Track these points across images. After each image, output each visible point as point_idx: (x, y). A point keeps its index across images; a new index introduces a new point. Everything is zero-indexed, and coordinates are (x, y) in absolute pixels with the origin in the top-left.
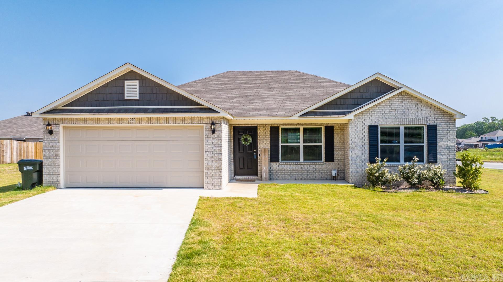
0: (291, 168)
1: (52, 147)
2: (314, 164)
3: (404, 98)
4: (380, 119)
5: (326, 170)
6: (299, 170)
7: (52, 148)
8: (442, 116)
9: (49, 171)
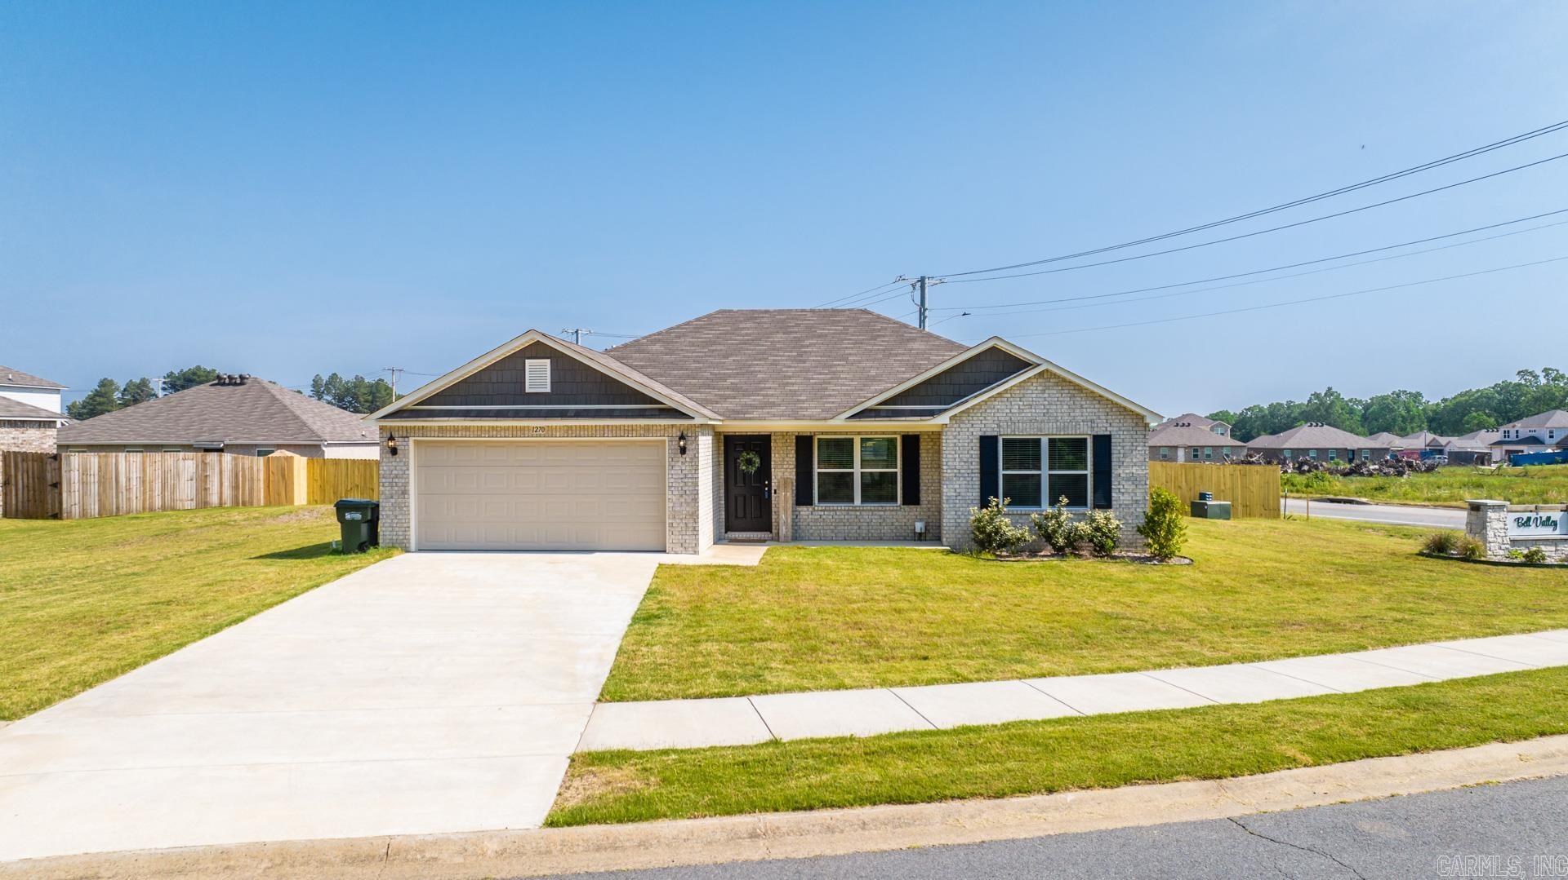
0: (836, 517)
1: (397, 477)
2: (880, 508)
3: (1047, 384)
4: (1001, 424)
5: (905, 520)
6: (852, 520)
7: (397, 480)
8: (1122, 417)
9: (390, 521)
